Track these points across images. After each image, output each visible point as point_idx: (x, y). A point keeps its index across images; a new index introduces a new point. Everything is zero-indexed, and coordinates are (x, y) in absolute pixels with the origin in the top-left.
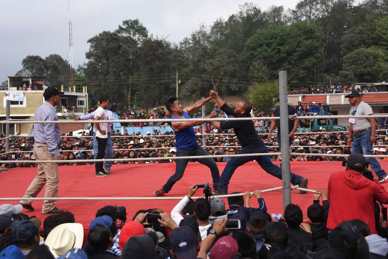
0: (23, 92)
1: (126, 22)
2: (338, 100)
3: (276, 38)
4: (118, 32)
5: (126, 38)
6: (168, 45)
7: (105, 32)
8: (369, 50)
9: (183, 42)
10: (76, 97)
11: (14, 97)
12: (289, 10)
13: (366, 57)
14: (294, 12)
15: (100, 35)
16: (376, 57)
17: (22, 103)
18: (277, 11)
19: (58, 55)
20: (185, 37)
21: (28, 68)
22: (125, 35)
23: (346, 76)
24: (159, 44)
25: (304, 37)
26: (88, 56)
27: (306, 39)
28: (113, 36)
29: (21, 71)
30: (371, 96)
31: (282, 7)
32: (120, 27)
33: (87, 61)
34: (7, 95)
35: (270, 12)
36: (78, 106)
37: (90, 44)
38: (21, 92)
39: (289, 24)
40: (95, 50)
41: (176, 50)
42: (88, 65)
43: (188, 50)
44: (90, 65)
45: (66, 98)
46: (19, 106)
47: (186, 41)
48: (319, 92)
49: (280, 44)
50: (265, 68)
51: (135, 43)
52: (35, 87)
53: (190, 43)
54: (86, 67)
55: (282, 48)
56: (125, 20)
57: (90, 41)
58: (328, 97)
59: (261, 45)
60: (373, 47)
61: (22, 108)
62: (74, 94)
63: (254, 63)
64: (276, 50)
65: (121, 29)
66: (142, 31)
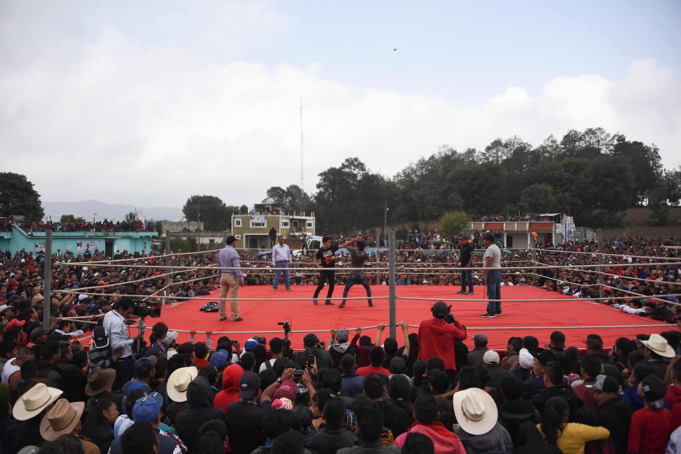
0: (264, 216)
1: (347, 160)
2: (512, 227)
3: (469, 174)
4: (342, 168)
5: (348, 173)
6: (382, 179)
7: (332, 168)
8: (541, 186)
9: (396, 175)
10: (305, 220)
11: (258, 219)
12: (480, 152)
13: (539, 192)
14: (484, 154)
15: (328, 170)
16: (546, 192)
17: (263, 225)
18: (471, 152)
19: (296, 186)
20: (398, 172)
21: (271, 197)
22: (347, 170)
23: (522, 207)
24: (375, 178)
25: (491, 174)
26: (319, 186)
27: (493, 175)
28: (338, 171)
29: (266, 200)
30: (537, 225)
31: (475, 149)
32: (343, 164)
33: (318, 191)
34: (252, 218)
35: (466, 153)
36: (307, 227)
37: (320, 177)
38: (263, 216)
39: (481, 163)
40: (324, 182)
41: (390, 182)
42: (318, 194)
43: (401, 182)
44: (320, 194)
45: (298, 221)
46: (262, 227)
47: (398, 175)
48: (498, 221)
49: (473, 179)
50: (460, 198)
51: (355, 176)
52: (275, 213)
53: (401, 177)
54: (317, 195)
55: (474, 182)
56: (346, 158)
57: (321, 175)
58: (504, 224)
59: (457, 179)
60: (544, 183)
61: (264, 229)
62: (304, 218)
63: (451, 194)
64: (470, 184)
65: (344, 166)
66: (361, 166)
